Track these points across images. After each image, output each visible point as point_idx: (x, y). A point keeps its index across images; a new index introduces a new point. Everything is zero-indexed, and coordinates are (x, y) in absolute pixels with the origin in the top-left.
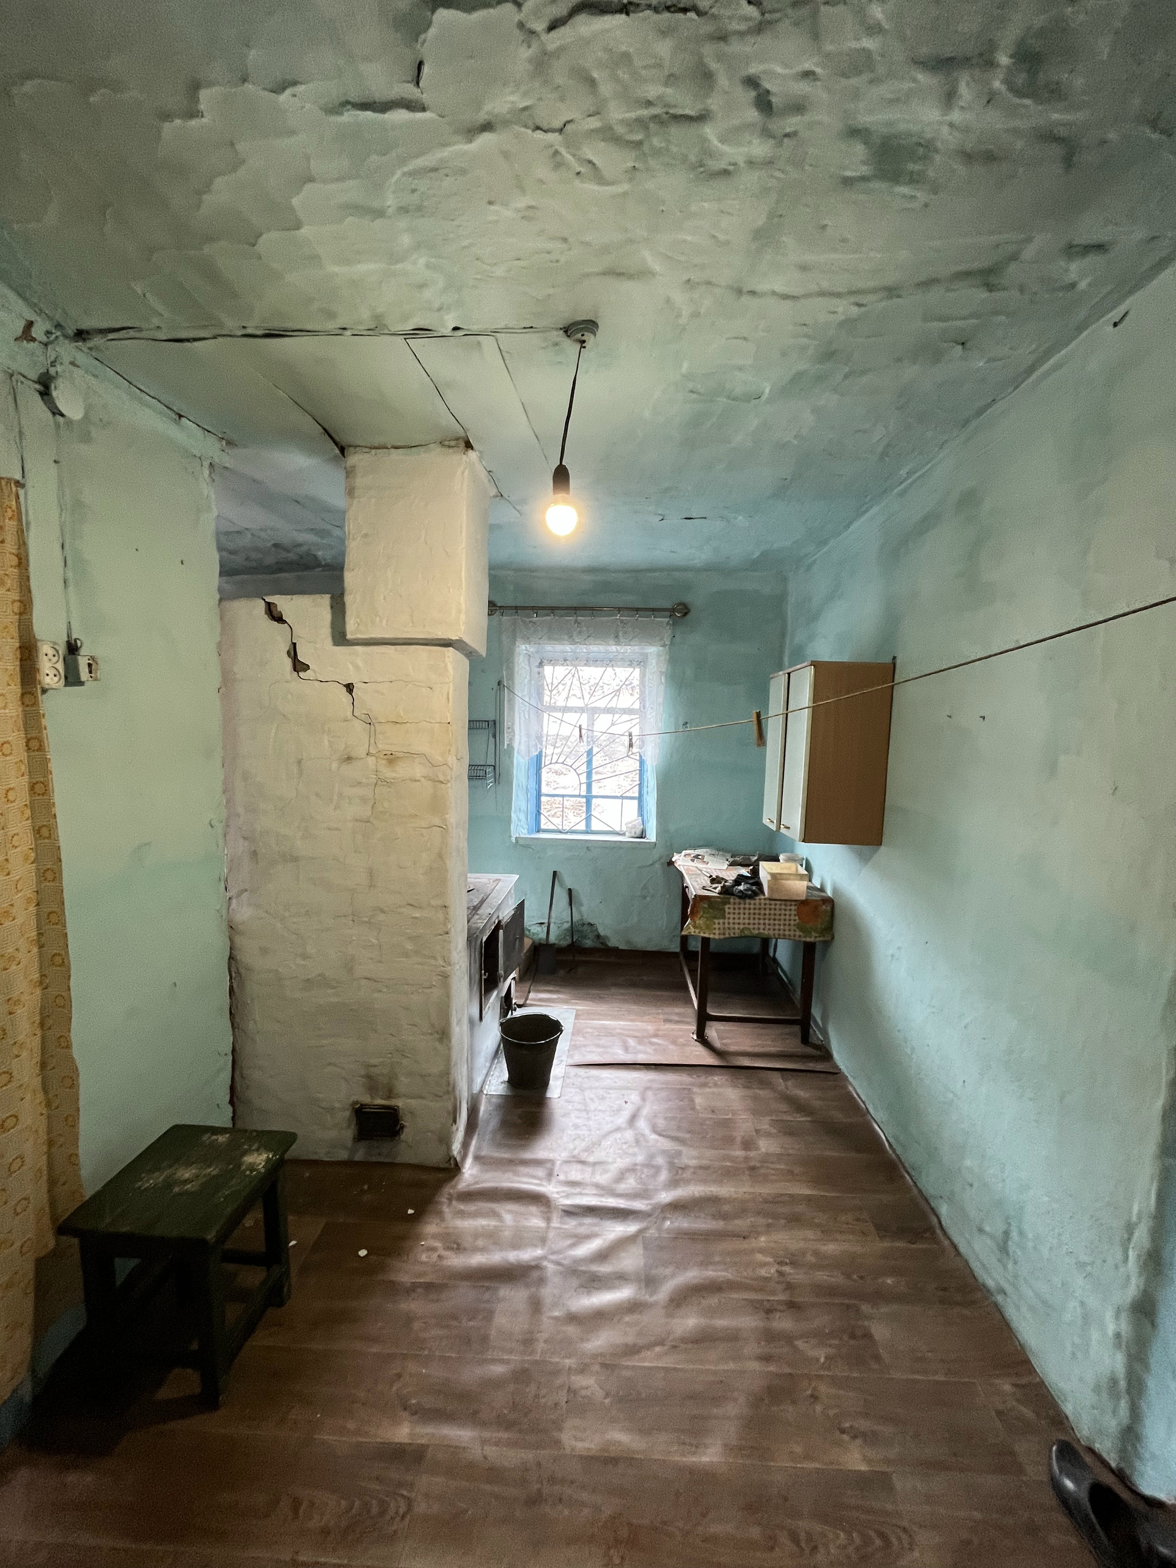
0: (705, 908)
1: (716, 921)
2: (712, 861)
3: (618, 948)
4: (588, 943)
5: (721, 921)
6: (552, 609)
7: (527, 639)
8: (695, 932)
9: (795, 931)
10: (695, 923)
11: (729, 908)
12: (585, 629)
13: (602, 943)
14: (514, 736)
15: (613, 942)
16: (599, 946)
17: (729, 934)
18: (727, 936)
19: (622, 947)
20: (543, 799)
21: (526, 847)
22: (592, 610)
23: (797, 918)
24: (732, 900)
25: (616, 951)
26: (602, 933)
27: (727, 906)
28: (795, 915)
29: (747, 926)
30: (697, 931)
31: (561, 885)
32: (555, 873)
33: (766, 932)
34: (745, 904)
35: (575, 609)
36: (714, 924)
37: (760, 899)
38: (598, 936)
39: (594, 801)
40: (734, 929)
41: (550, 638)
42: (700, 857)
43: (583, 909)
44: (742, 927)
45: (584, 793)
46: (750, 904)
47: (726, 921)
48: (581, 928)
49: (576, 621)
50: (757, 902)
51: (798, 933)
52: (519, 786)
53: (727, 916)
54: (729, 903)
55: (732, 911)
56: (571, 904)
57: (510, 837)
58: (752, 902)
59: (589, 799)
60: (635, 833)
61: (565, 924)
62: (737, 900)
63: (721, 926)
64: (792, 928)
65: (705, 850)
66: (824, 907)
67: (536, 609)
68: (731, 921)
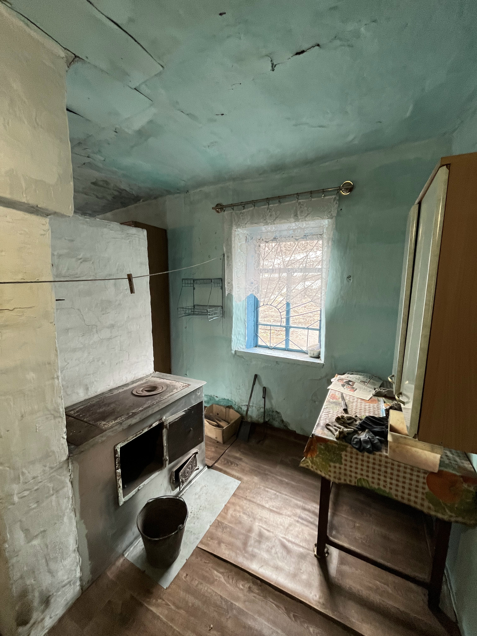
0: (322, 449)
1: (332, 464)
2: (360, 388)
3: (295, 431)
4: (276, 424)
5: (337, 465)
6: (254, 203)
7: (238, 226)
8: (312, 467)
9: (423, 499)
10: (313, 459)
11: (346, 456)
12: (274, 213)
13: (285, 426)
14: (232, 288)
15: (292, 427)
16: (282, 426)
17: (345, 480)
18: (342, 481)
19: (298, 432)
20: (260, 327)
21: (241, 357)
22: (280, 198)
23: (426, 487)
24: (349, 449)
25: (293, 433)
26: (285, 420)
27: (343, 453)
28: (424, 483)
29: (365, 478)
30: (315, 467)
31: (260, 383)
32: (256, 376)
33: (387, 490)
34: (363, 456)
35: (268, 200)
36: (330, 466)
37: (381, 455)
38: (282, 421)
39: (291, 330)
40: (351, 476)
41: (252, 223)
42: (351, 383)
43: (273, 402)
44: (359, 477)
45: (284, 324)
46: (368, 457)
47: (343, 466)
48: (271, 413)
49: (268, 208)
50: (377, 457)
51: (426, 503)
52: (238, 319)
53: (344, 462)
54: (346, 451)
55: (348, 459)
56: (264, 398)
57: (231, 350)
58: (372, 456)
59: (287, 329)
60: (313, 355)
61: (262, 409)
62: (355, 450)
63: (337, 470)
64: (420, 495)
65: (358, 376)
66: (465, 486)
67: (244, 205)
68: (348, 468)
